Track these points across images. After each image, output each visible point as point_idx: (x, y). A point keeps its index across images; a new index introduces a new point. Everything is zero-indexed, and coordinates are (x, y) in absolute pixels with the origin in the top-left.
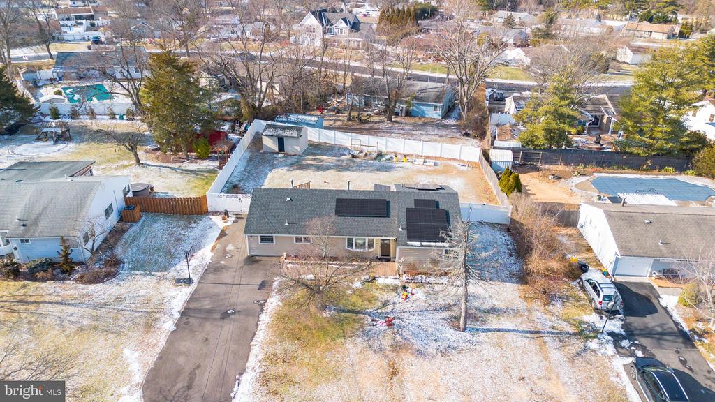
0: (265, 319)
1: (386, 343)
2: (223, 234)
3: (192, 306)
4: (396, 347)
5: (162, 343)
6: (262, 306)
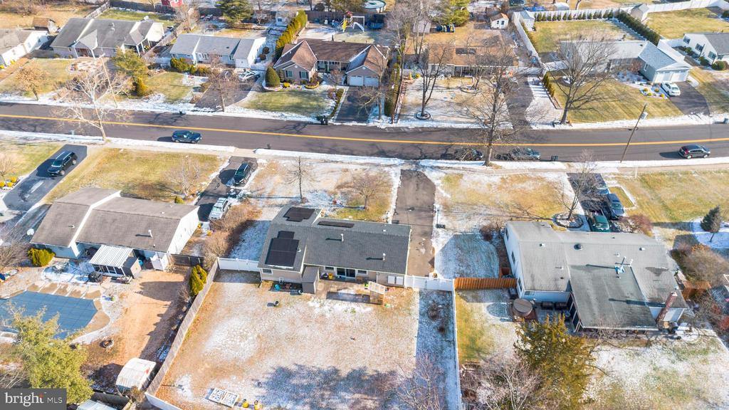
0: (393, 206)
1: (338, 195)
2: (432, 262)
3: (431, 214)
4: (335, 194)
5: (436, 199)
6: (395, 212)
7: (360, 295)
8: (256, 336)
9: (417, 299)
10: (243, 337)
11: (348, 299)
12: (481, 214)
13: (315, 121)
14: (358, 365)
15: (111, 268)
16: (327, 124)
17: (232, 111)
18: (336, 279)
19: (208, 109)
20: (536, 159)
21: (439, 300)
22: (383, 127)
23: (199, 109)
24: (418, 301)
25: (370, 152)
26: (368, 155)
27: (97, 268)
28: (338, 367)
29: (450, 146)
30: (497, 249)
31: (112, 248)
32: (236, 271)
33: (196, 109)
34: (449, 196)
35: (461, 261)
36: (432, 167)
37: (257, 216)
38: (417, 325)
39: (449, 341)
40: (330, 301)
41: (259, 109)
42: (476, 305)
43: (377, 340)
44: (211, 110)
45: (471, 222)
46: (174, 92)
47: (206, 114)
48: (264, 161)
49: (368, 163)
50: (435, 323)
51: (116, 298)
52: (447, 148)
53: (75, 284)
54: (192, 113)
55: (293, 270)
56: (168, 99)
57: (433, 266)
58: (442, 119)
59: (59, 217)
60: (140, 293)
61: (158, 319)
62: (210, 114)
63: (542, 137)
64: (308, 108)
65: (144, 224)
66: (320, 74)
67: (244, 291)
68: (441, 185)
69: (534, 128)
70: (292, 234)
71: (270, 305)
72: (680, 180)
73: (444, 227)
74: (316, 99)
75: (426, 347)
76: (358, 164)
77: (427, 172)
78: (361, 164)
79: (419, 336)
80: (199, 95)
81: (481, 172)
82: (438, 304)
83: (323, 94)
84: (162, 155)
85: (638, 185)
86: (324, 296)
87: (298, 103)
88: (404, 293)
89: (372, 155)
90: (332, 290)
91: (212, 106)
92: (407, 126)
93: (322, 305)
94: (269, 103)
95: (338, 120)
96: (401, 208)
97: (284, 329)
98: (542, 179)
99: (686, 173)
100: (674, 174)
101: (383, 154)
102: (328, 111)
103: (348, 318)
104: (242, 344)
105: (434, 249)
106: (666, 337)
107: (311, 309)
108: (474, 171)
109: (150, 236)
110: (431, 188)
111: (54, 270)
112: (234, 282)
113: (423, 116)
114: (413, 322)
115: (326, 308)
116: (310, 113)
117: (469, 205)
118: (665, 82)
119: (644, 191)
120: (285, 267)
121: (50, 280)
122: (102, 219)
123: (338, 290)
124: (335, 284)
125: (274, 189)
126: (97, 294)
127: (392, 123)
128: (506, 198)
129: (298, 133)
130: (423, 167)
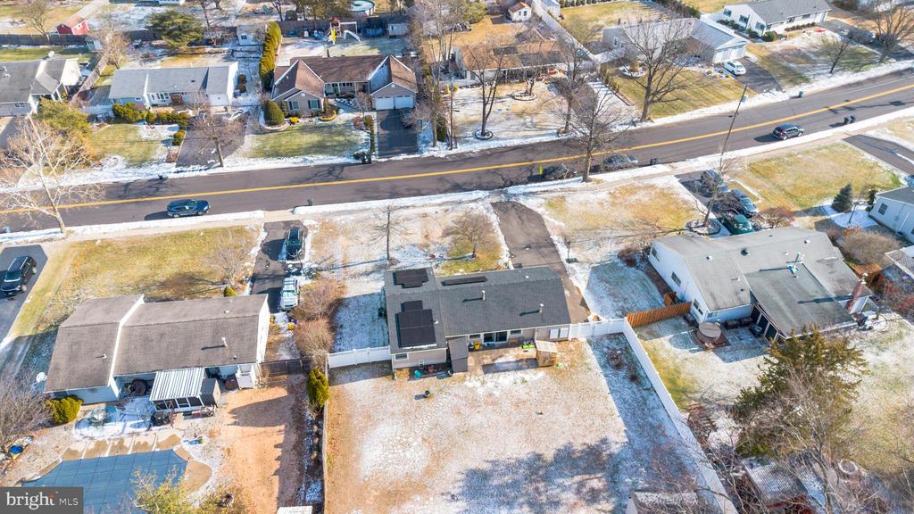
0: (505, 248)
1: (432, 247)
2: (583, 303)
3: (553, 249)
4: (427, 246)
5: (549, 230)
6: (512, 255)
7: (521, 360)
8: (420, 439)
9: (589, 350)
10: (406, 445)
11: (510, 368)
12: (609, 238)
13: (352, 161)
14: (561, 443)
15: (181, 401)
16: (370, 162)
17: (234, 164)
18: (484, 348)
19: (197, 167)
20: (635, 166)
21: (613, 345)
22: (442, 156)
23: (185, 169)
24: (592, 352)
25: (443, 189)
26: (441, 193)
27: (161, 405)
28: (538, 451)
29: (533, 166)
30: (647, 273)
31: (173, 373)
32: (353, 366)
33: (179, 169)
34: (562, 224)
35: (614, 295)
36: (524, 194)
37: (342, 293)
38: (604, 381)
39: (648, 389)
40: (490, 375)
41: (269, 156)
42: (656, 341)
43: (569, 408)
44: (203, 167)
45: (602, 250)
46: (136, 151)
47: (198, 173)
48: (313, 222)
49: (447, 202)
50: (622, 373)
51: (206, 439)
52: (530, 168)
53: (132, 434)
54: (176, 176)
55: (438, 347)
56: (131, 161)
57: (587, 309)
58: (507, 135)
59: (74, 347)
60: (235, 423)
61: (279, 452)
62: (204, 173)
63: (628, 138)
64: (335, 146)
65: (208, 332)
66: (331, 101)
67: (376, 388)
68: (547, 213)
69: (614, 130)
70: (420, 303)
71: (418, 397)
72: (790, 164)
73: (575, 261)
74: (340, 133)
75: (625, 402)
76: (434, 205)
77: (522, 201)
78: (440, 205)
79: (612, 392)
80: (175, 149)
81: (582, 190)
82: (615, 350)
83: (347, 125)
84: (165, 237)
85: (751, 176)
86: (480, 371)
87: (319, 142)
88: (571, 346)
89: (446, 191)
90: (486, 362)
91: (202, 161)
92: (471, 149)
93: (483, 383)
94: (280, 146)
95: (381, 155)
96: (516, 249)
97: (452, 423)
98: (652, 187)
99: (790, 155)
100: (779, 158)
101: (457, 188)
102: (363, 146)
103: (521, 391)
104: (408, 454)
105: (578, 289)
106: (859, 330)
107: (473, 390)
108: (575, 191)
109: (224, 346)
110: (538, 218)
111: (92, 422)
112: (356, 380)
113: (484, 136)
114: (597, 377)
115: (490, 385)
116: (340, 151)
117: (590, 230)
118: (726, 61)
119: (759, 181)
120: (427, 346)
121: (92, 438)
122: (142, 338)
123: (493, 360)
124: (486, 354)
125: (345, 255)
126: (173, 440)
127: (451, 149)
128: (626, 215)
129: (338, 178)
130: (515, 195)
